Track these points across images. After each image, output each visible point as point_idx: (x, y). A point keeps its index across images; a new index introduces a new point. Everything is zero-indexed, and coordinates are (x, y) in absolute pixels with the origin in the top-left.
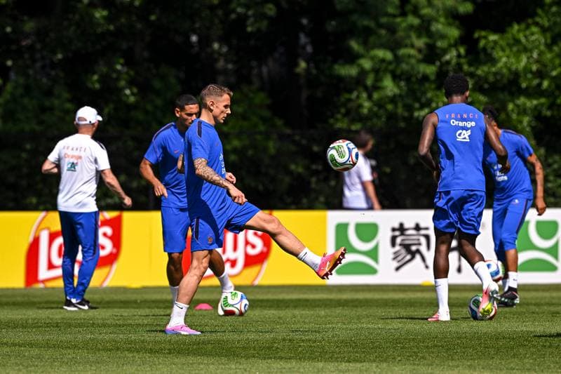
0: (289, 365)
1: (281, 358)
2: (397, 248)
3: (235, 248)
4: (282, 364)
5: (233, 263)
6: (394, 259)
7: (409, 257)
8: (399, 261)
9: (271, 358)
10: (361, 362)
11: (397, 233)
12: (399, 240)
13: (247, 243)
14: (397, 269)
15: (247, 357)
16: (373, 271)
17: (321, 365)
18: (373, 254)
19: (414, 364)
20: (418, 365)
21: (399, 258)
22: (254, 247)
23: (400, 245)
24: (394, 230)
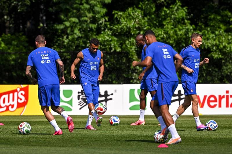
0: (36, 148)
1: (32, 145)
2: (80, 100)
3: (13, 100)
4: (32, 148)
5: (13, 106)
6: (79, 105)
7: (85, 104)
8: (81, 106)
9: (28, 145)
10: (65, 147)
11: (80, 94)
12: (81, 97)
13: (18, 98)
14: (80, 109)
15: (18, 145)
16: (71, 110)
17: (49, 148)
18: (70, 102)
19: (87, 148)
20: (89, 148)
21: (81, 104)
22: (21, 99)
23: (81, 99)
24: (79, 93)
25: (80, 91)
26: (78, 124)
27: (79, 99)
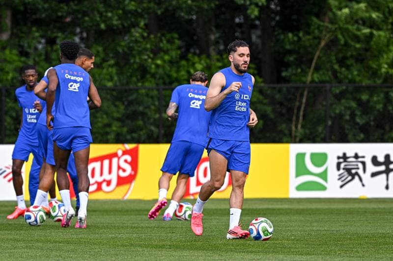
0: (258, 257)
1: (252, 252)
2: (342, 171)
4: (252, 256)
6: (339, 179)
7: (350, 178)
8: (342, 181)
9: (244, 252)
10: (311, 255)
11: (341, 160)
12: (342, 166)
14: (342, 186)
15: (227, 251)
16: (324, 188)
17: (281, 256)
18: (324, 175)
19: (350, 257)
20: (353, 257)
21: (343, 179)
23: (344, 169)
24: (339, 158)
25: (341, 155)
26: (337, 213)
27: (338, 168)
